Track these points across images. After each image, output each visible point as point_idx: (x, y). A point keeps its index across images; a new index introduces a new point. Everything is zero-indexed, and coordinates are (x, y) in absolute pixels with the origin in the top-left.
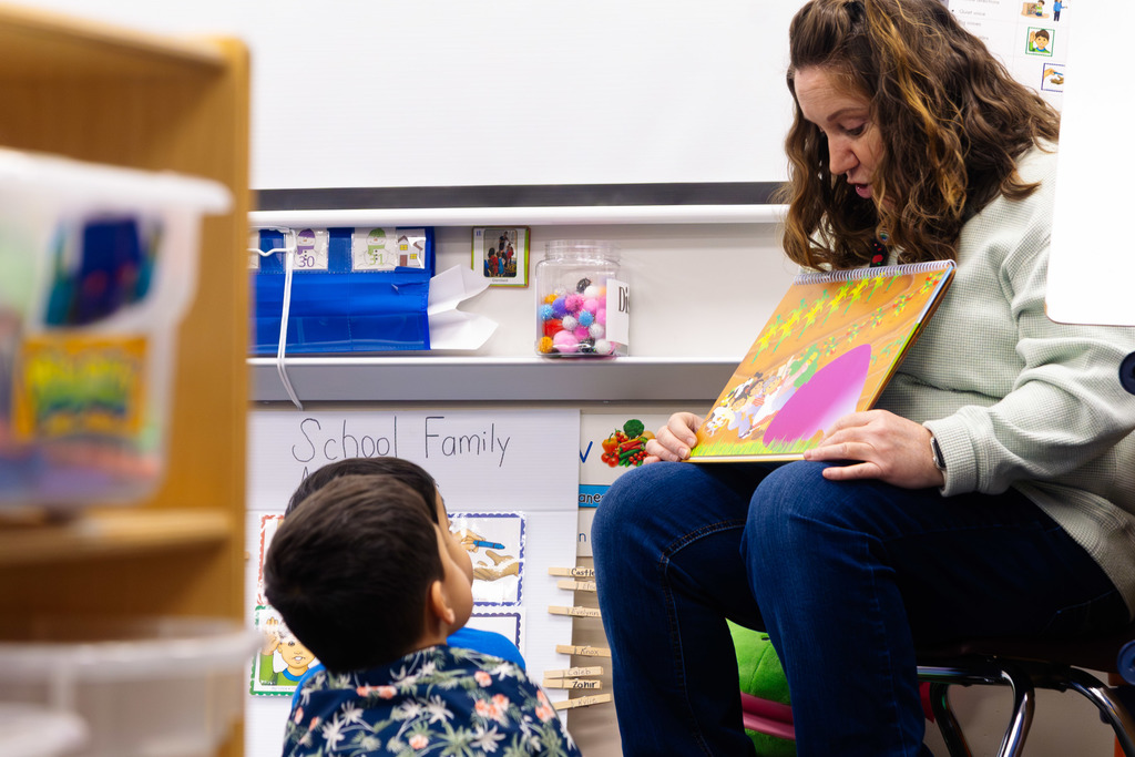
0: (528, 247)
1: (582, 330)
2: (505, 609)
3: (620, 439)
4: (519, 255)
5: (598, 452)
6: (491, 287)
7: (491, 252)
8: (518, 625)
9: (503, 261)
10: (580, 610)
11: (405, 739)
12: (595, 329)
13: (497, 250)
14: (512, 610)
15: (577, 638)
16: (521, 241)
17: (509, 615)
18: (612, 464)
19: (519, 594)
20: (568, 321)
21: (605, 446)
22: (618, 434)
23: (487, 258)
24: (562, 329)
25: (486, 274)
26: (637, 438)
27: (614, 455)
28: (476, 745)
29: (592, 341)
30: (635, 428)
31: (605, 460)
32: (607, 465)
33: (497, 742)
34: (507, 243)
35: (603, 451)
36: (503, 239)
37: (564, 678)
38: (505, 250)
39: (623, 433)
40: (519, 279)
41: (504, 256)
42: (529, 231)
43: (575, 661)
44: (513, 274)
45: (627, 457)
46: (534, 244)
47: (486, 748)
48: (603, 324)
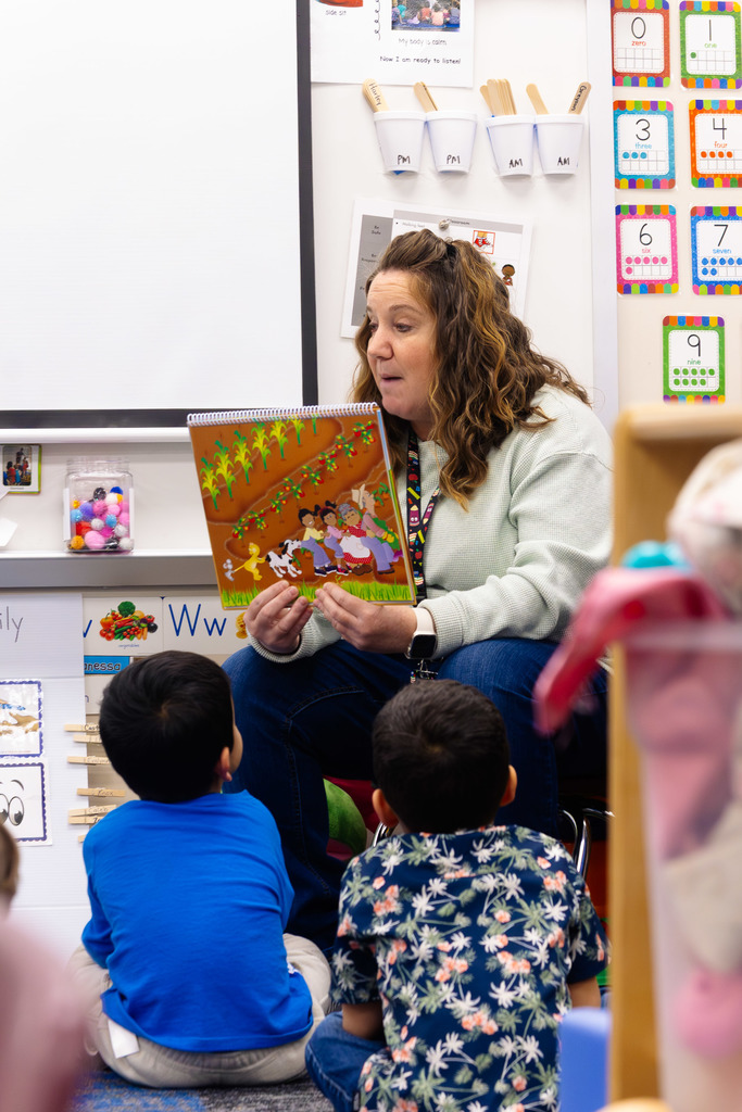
0: (40, 461)
1: (107, 530)
2: (30, 760)
3: (115, 617)
4: (33, 467)
5: (97, 628)
6: (9, 493)
7: (10, 465)
8: (43, 773)
9: (20, 473)
10: (93, 759)
11: (490, 915)
12: (120, 529)
13: (14, 463)
14: (36, 760)
15: (92, 781)
16: (35, 456)
17: (33, 765)
18: (109, 638)
19: (41, 748)
20: (96, 523)
21: (103, 624)
22: (113, 614)
23: (6, 470)
24: (90, 529)
25: (5, 483)
26: (129, 617)
27: (110, 631)
28: (548, 917)
29: (118, 539)
30: (127, 609)
31: (102, 635)
32: (104, 639)
33: (564, 912)
34: (23, 458)
35: (101, 628)
36: (19, 455)
37: (86, 815)
38: (21, 464)
39: (117, 612)
40: (33, 487)
41: (21, 468)
42: (41, 448)
43: (94, 800)
44: (28, 484)
45: (121, 632)
46: (44, 458)
47: (557, 919)
48: (127, 526)
